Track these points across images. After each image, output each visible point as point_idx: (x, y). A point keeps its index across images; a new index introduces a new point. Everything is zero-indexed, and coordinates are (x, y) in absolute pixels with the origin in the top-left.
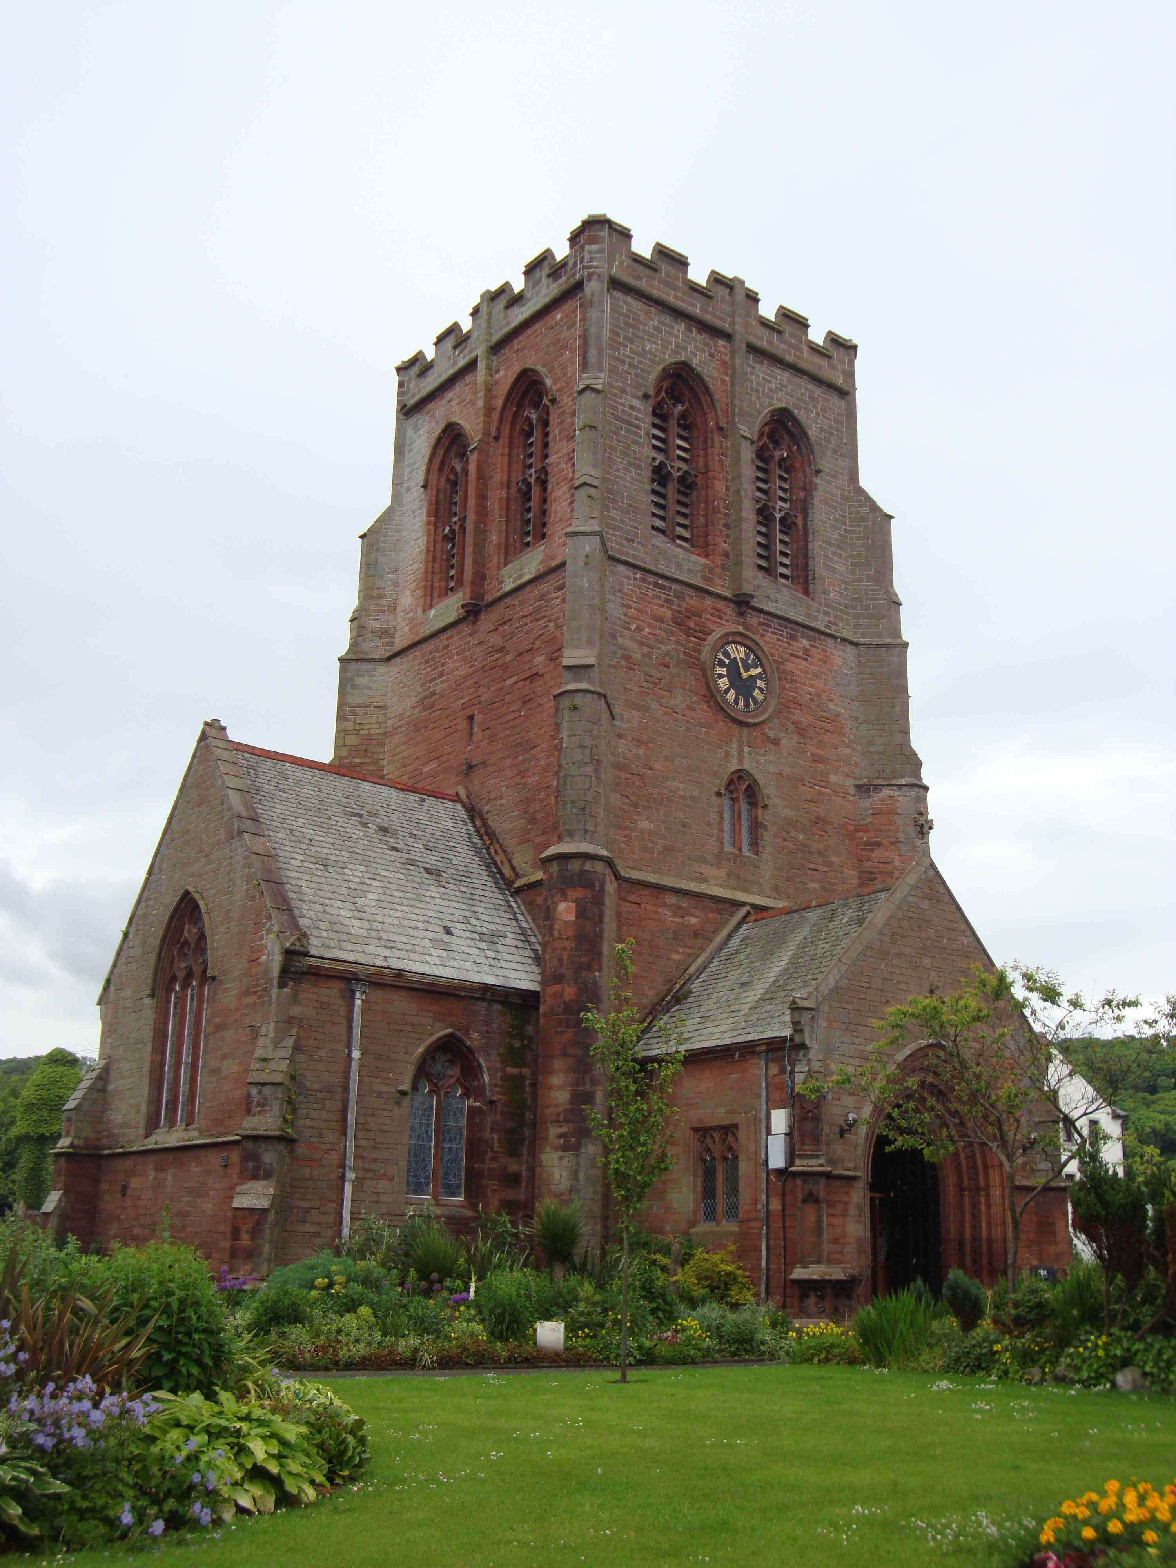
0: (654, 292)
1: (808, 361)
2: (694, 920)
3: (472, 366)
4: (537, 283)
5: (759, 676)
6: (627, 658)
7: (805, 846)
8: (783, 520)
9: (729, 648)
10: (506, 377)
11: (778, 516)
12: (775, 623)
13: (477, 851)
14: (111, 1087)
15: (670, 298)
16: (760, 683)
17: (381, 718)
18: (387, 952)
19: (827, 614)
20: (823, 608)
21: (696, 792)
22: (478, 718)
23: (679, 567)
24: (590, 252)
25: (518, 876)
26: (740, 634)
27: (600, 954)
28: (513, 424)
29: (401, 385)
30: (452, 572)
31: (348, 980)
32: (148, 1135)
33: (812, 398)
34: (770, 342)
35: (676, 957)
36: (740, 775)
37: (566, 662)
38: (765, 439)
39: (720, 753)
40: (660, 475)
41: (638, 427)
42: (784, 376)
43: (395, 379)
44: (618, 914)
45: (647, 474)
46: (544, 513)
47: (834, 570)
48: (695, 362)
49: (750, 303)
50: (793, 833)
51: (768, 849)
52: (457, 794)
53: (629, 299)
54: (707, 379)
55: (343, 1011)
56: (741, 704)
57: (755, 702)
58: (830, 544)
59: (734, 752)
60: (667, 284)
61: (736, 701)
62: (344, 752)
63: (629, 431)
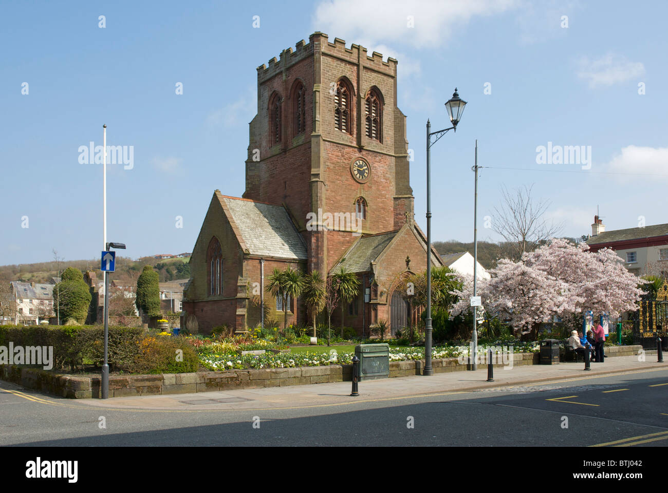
0: (335, 55)
1: (383, 69)
2: (348, 239)
3: (281, 73)
4: (300, 50)
5: (366, 169)
6: (329, 168)
7: (379, 216)
8: (374, 120)
9: (358, 162)
10: (292, 79)
11: (372, 119)
12: (370, 153)
13: (289, 221)
14: (195, 285)
15: (340, 55)
16: (367, 171)
17: (259, 179)
18: (269, 252)
19: (386, 148)
20: (385, 146)
21: (348, 204)
22: (287, 183)
23: (343, 139)
24: (316, 44)
25: (300, 228)
26: (361, 158)
27: (323, 250)
28: (294, 94)
29: (258, 74)
30: (278, 136)
31: (260, 260)
32: (208, 297)
33: (383, 80)
34: (371, 65)
35: (343, 248)
36: (361, 198)
37: (312, 173)
38: (369, 95)
39: (355, 192)
40: (338, 111)
41: (331, 99)
42: (374, 75)
43: (257, 72)
44: (328, 239)
45: (333, 113)
46: (304, 122)
47: (389, 134)
48: (348, 76)
49: (365, 53)
50: (375, 212)
51: (369, 218)
52: (282, 204)
53: (328, 58)
54: (350, 80)
55: (259, 267)
56: (361, 178)
57: (365, 177)
58: (388, 126)
59: (359, 191)
60: (339, 51)
61: (360, 177)
62: (248, 189)
63: (328, 100)
